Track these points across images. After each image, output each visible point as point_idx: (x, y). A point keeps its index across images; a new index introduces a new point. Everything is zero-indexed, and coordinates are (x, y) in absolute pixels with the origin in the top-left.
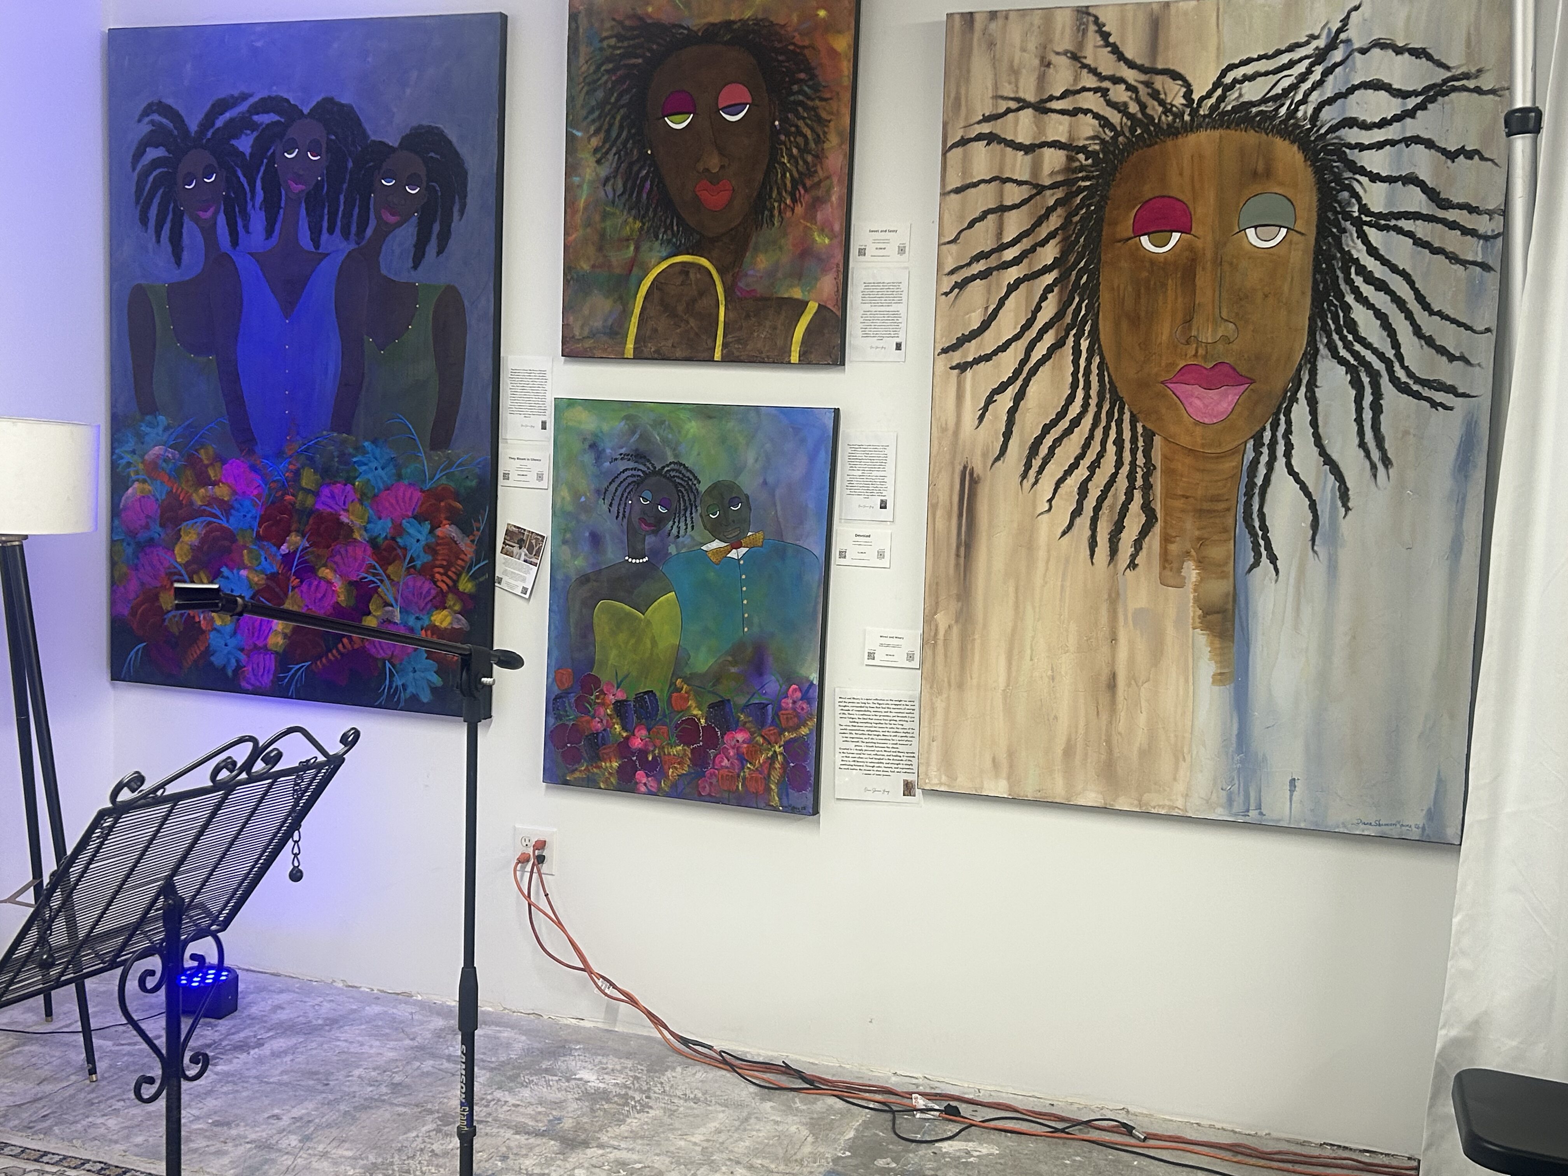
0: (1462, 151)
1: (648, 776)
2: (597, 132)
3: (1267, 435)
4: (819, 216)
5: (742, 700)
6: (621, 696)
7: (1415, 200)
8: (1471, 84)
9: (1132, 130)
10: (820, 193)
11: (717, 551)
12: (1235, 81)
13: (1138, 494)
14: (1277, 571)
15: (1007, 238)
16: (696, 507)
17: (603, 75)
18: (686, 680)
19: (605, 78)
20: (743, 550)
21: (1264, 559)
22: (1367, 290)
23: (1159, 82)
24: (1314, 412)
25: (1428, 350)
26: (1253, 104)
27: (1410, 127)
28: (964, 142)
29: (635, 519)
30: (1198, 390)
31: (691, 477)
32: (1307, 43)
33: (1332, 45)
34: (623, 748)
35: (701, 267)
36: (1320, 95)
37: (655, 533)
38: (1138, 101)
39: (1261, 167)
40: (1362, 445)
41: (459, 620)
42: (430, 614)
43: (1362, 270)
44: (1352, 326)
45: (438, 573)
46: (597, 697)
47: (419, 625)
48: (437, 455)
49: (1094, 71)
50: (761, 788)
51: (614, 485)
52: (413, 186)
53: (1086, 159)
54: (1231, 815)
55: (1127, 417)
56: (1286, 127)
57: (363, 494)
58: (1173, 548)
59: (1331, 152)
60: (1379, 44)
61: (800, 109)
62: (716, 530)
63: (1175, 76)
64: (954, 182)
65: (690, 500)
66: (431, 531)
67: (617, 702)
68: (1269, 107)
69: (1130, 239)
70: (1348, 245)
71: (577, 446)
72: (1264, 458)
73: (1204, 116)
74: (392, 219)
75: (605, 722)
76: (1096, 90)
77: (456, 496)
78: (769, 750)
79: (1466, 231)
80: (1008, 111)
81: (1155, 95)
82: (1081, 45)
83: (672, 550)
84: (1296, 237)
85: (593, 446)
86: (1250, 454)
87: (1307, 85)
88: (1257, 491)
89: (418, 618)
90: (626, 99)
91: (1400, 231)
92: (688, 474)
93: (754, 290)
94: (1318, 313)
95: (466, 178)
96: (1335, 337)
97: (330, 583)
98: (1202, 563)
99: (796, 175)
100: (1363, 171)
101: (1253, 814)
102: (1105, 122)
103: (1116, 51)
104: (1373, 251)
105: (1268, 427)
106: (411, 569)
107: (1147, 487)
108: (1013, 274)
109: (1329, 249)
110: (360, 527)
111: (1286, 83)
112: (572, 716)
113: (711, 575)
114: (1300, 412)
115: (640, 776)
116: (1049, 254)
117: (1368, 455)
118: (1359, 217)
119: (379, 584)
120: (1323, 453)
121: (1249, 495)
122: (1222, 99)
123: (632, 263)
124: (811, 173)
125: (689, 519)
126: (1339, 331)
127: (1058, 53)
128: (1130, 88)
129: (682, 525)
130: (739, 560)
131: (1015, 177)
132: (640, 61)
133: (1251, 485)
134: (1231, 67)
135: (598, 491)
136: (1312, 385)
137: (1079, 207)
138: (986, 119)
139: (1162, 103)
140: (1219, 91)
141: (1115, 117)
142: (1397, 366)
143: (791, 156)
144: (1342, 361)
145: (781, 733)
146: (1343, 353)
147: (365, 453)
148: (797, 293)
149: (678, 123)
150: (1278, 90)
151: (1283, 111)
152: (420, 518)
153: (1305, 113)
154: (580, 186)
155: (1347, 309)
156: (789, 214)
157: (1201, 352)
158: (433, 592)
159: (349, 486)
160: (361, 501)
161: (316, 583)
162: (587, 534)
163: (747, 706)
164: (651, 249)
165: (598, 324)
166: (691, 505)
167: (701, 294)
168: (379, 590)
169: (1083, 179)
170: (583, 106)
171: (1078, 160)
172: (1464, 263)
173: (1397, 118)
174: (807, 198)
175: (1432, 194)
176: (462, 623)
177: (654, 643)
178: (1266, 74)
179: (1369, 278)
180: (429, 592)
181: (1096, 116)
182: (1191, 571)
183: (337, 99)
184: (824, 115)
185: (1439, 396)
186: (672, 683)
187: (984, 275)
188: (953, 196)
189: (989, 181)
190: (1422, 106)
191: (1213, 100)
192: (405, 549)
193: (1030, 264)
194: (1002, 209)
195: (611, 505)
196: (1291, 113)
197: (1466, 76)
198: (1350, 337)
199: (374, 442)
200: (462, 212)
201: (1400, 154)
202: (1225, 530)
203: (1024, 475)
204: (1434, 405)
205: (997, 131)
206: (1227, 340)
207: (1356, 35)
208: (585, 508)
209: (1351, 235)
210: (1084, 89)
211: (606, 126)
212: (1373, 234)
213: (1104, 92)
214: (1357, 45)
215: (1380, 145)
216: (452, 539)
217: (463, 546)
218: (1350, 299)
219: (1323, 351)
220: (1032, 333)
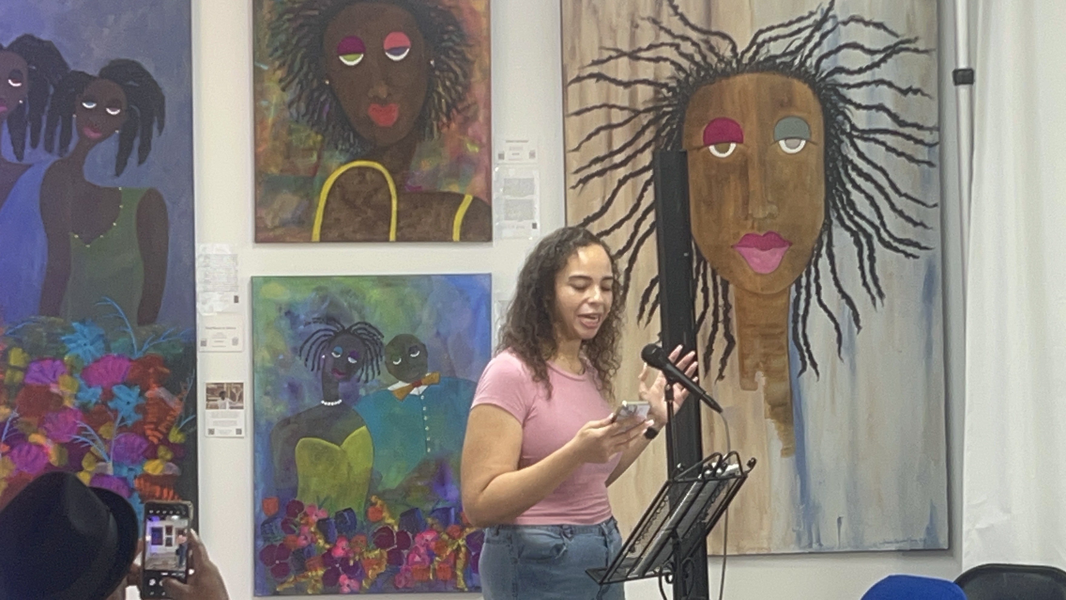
0: (910, 90)
1: (350, 578)
2: (280, 67)
3: (804, 281)
4: (470, 131)
5: (429, 507)
6: (323, 515)
7: (885, 122)
8: (912, 46)
9: (698, 72)
10: (470, 114)
11: (402, 390)
12: (764, 42)
13: (721, 326)
14: (818, 373)
15: (616, 147)
16: (381, 357)
17: (284, 22)
18: (381, 496)
19: (287, 25)
20: (423, 388)
21: (809, 367)
22: (860, 181)
23: (714, 40)
24: (832, 263)
25: (901, 220)
26: (776, 57)
27: (878, 73)
28: (579, 79)
29: (329, 369)
30: (756, 251)
31: (376, 334)
32: (808, 17)
33: (825, 19)
34: (327, 559)
35: (374, 170)
36: (820, 52)
37: (347, 379)
38: (700, 52)
39: (786, 100)
40: (865, 284)
41: (171, 468)
42: (141, 464)
43: (856, 168)
44: (852, 204)
45: (149, 429)
46: (301, 519)
47: (132, 474)
48: (144, 331)
49: (669, 32)
50: (449, 576)
51: (309, 344)
52: (113, 108)
53: (668, 92)
54: (800, 548)
55: (709, 271)
56: (800, 72)
57: (72, 367)
58: (748, 362)
59: (830, 89)
60: (853, 19)
61: (451, 52)
62: (399, 374)
63: (725, 36)
64: (574, 107)
65: (375, 350)
66: (141, 394)
67: (319, 521)
68: (788, 59)
69: (702, 147)
70: (845, 151)
71: (273, 314)
72: (803, 296)
73: (746, 65)
74: (93, 135)
75: (309, 539)
76: (671, 45)
77: (164, 363)
78: (454, 544)
79: (917, 141)
80: (610, 58)
81: (711, 49)
82: (659, 13)
83: (362, 392)
84: (811, 145)
85: (288, 313)
86: (794, 294)
87: (811, 45)
88: (800, 319)
89: (131, 470)
90: (305, 41)
91: (877, 141)
92: (373, 331)
93: (420, 187)
94: (829, 197)
95: (163, 103)
96: (842, 212)
97: (40, 446)
98: (768, 372)
99: (450, 101)
100: (850, 102)
101: (815, 546)
102: (679, 68)
103: (683, 18)
104: (861, 155)
105: (804, 274)
106: (122, 428)
107: (727, 321)
108: (621, 172)
109: (833, 154)
110: (70, 396)
111: (797, 43)
112: (279, 537)
113: (397, 410)
114: (824, 262)
115: (344, 579)
116: (646, 158)
117: (869, 290)
118: (850, 133)
119: (91, 443)
120: (841, 290)
121: (795, 322)
122: (756, 53)
123: (316, 167)
124: (461, 98)
125: (375, 368)
126: (844, 208)
127: (643, 19)
128: (694, 44)
129: (370, 372)
130: (420, 395)
131: (619, 104)
132: (316, 13)
133: (796, 315)
134: (761, 32)
135: (294, 350)
136: (830, 245)
137: (665, 126)
138: (595, 63)
139: (717, 55)
140: (754, 48)
141: (685, 63)
142: (882, 231)
143: (444, 86)
144: (848, 229)
145: (462, 530)
146: (848, 223)
147: (73, 331)
148: (455, 188)
149: (351, 61)
150: (793, 47)
151: (797, 62)
152: (129, 384)
153: (811, 63)
154: (267, 109)
155: (848, 193)
156: (445, 130)
157: (756, 225)
158: (145, 446)
159: (58, 363)
160: (71, 374)
161: (26, 448)
162: (286, 386)
163: (433, 511)
164: (331, 156)
165: (287, 215)
166: (377, 356)
167: (376, 190)
168: (92, 449)
169: (667, 106)
170: (268, 46)
171: (662, 93)
172: (918, 162)
173: (869, 68)
174: (459, 118)
175: (894, 117)
176: (174, 469)
177: (350, 467)
178: (784, 37)
179: (860, 173)
180: (140, 446)
181: (673, 63)
182: (761, 378)
183: (36, 36)
184: (469, 56)
185: (910, 250)
186: (368, 500)
187: (600, 173)
188: (574, 118)
189: (600, 107)
190: (883, 60)
191: (750, 54)
192: (116, 411)
193: (634, 165)
194: (610, 127)
195: (307, 360)
196: (802, 63)
197: (908, 41)
198: (851, 212)
199: (83, 322)
200: (161, 128)
201: (872, 90)
202: (781, 348)
203: (640, 317)
204: (907, 255)
205: (604, 72)
206: (771, 216)
207: (839, 13)
208: (283, 364)
209: (847, 145)
210: (663, 44)
211: (289, 62)
212: (860, 143)
213: (677, 47)
214: (840, 19)
215: (859, 85)
216: (162, 400)
217: (172, 404)
218: (849, 186)
219: (835, 222)
220: (638, 214)
